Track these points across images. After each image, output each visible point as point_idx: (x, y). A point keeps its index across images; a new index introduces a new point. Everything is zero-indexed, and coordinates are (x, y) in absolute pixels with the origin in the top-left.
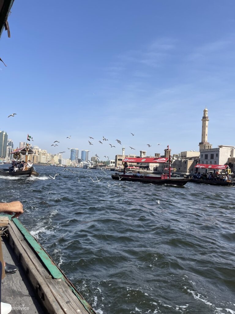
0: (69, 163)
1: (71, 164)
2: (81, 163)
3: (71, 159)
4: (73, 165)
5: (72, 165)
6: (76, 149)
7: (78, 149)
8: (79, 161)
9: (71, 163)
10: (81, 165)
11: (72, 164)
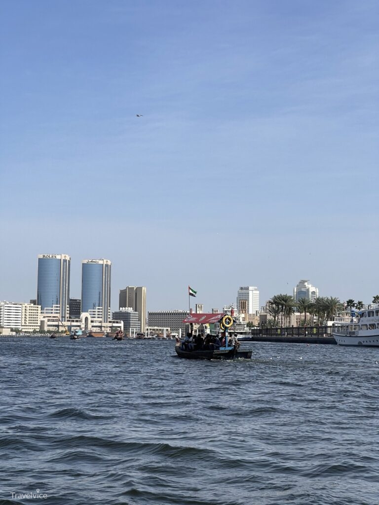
0: (34, 319)
1: (42, 322)
2: (83, 315)
3: (39, 301)
4: (52, 329)
5: (46, 329)
6: (58, 257)
7: (68, 258)
8: (75, 309)
9: (40, 318)
10: (83, 326)
11: (47, 323)
